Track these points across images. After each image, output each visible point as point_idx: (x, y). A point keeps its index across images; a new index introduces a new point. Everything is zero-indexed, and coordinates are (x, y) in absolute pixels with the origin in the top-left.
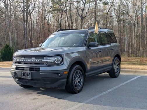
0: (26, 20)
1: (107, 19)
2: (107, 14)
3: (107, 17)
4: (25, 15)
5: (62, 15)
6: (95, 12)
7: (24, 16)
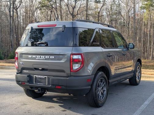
0: (12, 15)
1: (98, 18)
2: (99, 13)
3: (99, 16)
4: (11, 10)
5: (51, 12)
6: (87, 11)
7: (10, 12)
